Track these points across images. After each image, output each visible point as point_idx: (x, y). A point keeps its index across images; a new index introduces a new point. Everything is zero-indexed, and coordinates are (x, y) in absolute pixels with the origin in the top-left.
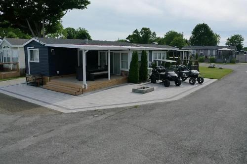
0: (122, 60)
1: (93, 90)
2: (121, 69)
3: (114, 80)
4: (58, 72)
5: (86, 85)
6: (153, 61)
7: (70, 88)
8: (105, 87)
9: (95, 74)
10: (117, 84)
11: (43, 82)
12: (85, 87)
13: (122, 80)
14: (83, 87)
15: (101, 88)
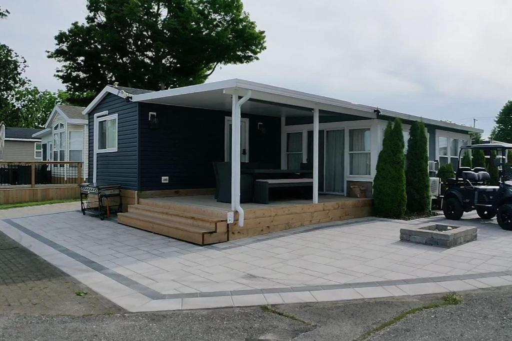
0: (351, 149)
1: (265, 231)
2: (348, 177)
3: (331, 204)
4: (165, 179)
5: (241, 211)
6: (437, 158)
7: (190, 221)
8: (302, 225)
9: (270, 181)
10: (340, 219)
11: (121, 205)
12: (236, 220)
13: (355, 206)
14: (231, 220)
15: (289, 227)
